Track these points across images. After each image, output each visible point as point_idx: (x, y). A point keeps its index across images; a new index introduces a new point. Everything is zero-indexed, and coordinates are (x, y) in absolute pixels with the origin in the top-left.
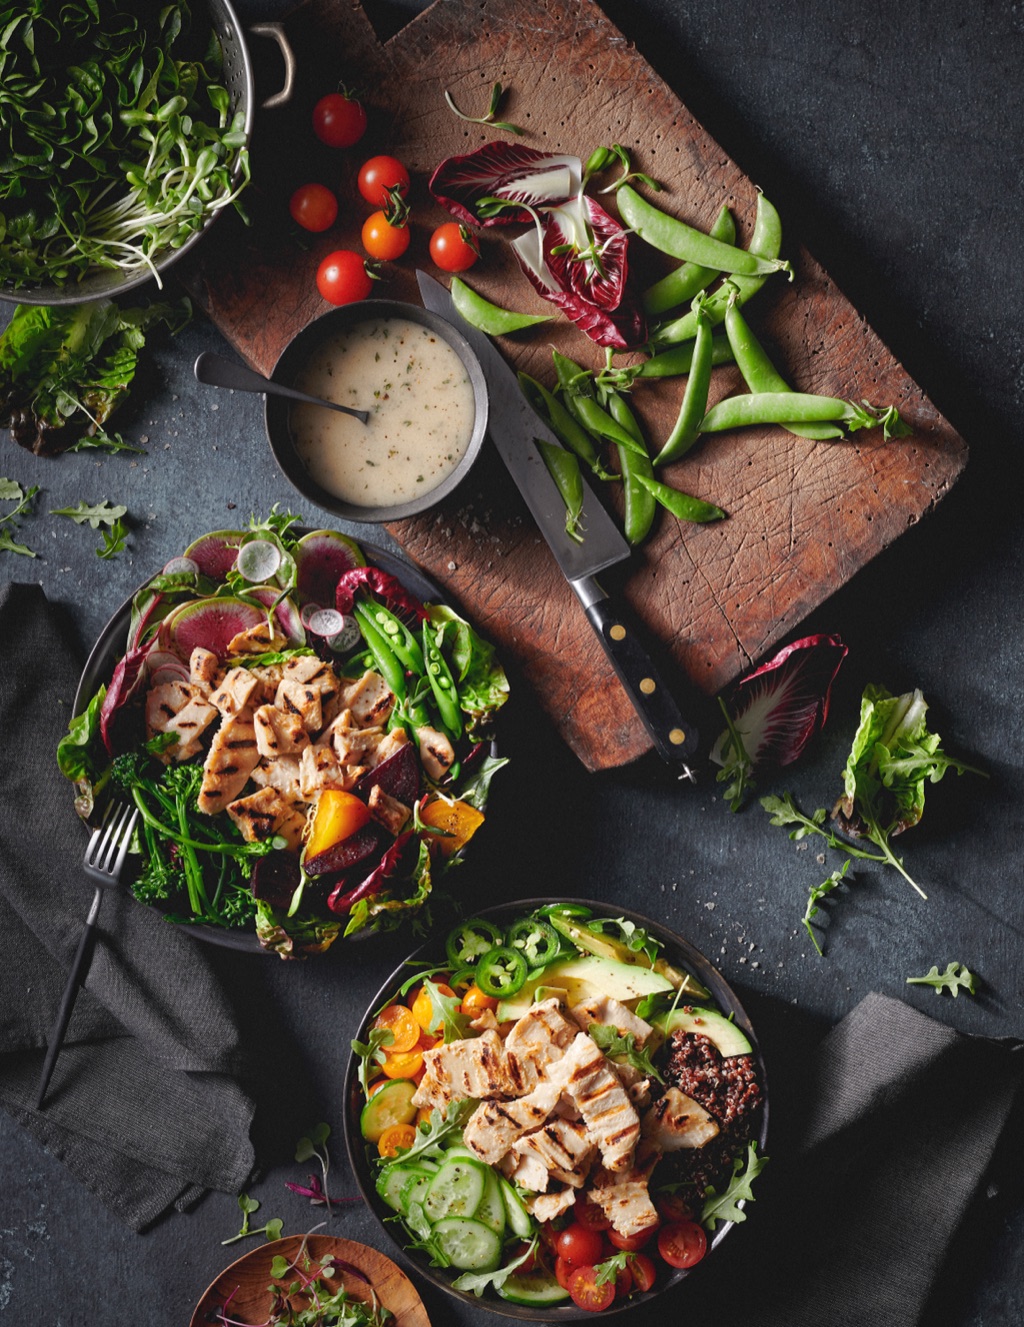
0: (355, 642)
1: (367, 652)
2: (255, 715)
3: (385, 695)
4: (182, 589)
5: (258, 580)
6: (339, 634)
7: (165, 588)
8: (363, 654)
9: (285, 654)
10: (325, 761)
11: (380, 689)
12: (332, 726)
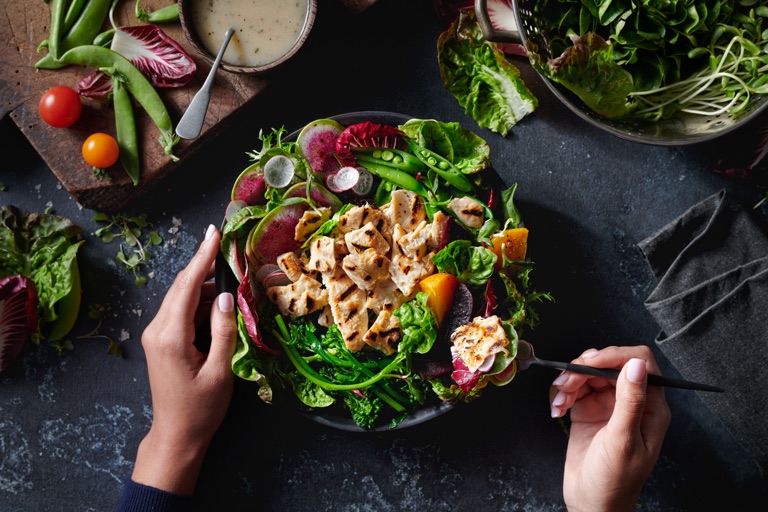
0: (371, 182)
1: (383, 182)
2: (344, 268)
3: (413, 200)
4: (244, 221)
5: (287, 184)
6: (359, 183)
7: (234, 227)
8: (381, 186)
9: (334, 218)
10: (406, 265)
11: (407, 199)
12: (395, 241)
